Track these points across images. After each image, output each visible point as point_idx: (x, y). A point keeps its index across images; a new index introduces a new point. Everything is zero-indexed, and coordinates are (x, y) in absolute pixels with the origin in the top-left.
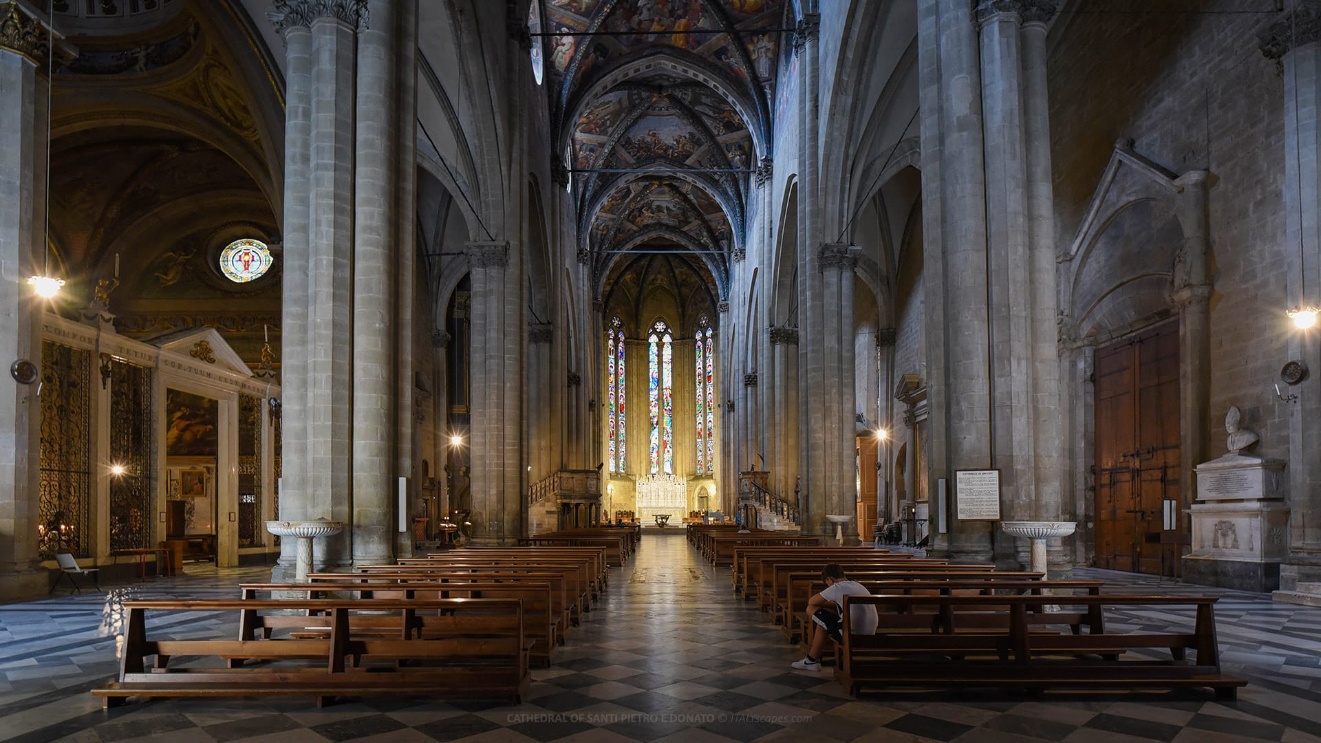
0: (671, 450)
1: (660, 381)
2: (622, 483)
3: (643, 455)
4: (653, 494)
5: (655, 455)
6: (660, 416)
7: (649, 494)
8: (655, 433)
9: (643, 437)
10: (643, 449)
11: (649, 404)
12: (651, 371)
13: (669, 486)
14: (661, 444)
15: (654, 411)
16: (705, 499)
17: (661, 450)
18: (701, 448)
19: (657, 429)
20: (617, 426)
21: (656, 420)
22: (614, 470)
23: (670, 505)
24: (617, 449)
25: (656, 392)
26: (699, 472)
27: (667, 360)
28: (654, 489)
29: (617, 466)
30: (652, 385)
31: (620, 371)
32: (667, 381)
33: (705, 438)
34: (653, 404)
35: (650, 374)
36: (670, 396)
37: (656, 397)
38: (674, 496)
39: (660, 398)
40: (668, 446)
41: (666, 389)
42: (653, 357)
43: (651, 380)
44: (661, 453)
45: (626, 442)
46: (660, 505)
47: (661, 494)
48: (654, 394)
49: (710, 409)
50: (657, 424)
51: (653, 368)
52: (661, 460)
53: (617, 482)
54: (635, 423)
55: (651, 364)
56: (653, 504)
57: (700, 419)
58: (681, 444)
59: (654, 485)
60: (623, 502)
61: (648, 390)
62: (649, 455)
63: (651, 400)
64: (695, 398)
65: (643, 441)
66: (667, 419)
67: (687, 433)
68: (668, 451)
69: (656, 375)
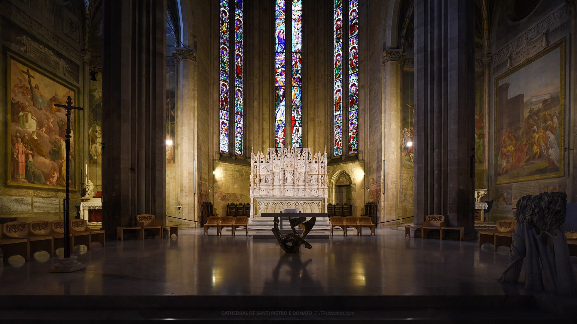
0: (300, 129)
1: (287, 42)
2: (238, 167)
3: (266, 134)
4: (277, 178)
5: (280, 134)
6: (288, 86)
7: (270, 178)
8: (282, 107)
9: (266, 111)
10: (266, 126)
11: (273, 70)
12: (277, 30)
13: (301, 165)
14: (289, 120)
15: (281, 79)
16: (344, 190)
17: (289, 128)
18: (339, 123)
19: (283, 103)
20: (231, 91)
21: (282, 91)
22: (227, 150)
23: (302, 194)
24: (232, 122)
25: (283, 56)
26: (338, 153)
27: (296, 17)
28: (277, 169)
29: (231, 144)
30: (278, 48)
31: (237, 23)
32: (297, 44)
33: (346, 108)
34: (280, 71)
35: (276, 34)
36: (300, 61)
37: (283, 63)
38: (308, 181)
39: (288, 65)
40: (297, 124)
41: (295, 52)
42: (280, 15)
43: (277, 41)
44: (289, 132)
45: (245, 115)
46: (287, 194)
47: (289, 177)
48: (280, 58)
49: (353, 69)
50: (283, 97)
51: (280, 27)
52: (289, 140)
53: (229, 165)
54: (256, 92)
55: (277, 22)
56: (277, 193)
57: (338, 85)
58: (313, 120)
59: (277, 164)
60: (238, 192)
61: (273, 54)
62: (274, 134)
63: (277, 66)
64: (332, 59)
65: (267, 116)
66: (296, 92)
67: (321, 104)
68: (297, 130)
69: (282, 36)
